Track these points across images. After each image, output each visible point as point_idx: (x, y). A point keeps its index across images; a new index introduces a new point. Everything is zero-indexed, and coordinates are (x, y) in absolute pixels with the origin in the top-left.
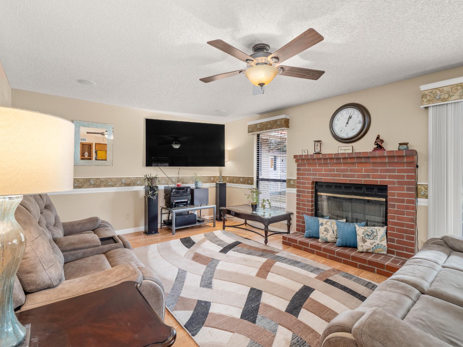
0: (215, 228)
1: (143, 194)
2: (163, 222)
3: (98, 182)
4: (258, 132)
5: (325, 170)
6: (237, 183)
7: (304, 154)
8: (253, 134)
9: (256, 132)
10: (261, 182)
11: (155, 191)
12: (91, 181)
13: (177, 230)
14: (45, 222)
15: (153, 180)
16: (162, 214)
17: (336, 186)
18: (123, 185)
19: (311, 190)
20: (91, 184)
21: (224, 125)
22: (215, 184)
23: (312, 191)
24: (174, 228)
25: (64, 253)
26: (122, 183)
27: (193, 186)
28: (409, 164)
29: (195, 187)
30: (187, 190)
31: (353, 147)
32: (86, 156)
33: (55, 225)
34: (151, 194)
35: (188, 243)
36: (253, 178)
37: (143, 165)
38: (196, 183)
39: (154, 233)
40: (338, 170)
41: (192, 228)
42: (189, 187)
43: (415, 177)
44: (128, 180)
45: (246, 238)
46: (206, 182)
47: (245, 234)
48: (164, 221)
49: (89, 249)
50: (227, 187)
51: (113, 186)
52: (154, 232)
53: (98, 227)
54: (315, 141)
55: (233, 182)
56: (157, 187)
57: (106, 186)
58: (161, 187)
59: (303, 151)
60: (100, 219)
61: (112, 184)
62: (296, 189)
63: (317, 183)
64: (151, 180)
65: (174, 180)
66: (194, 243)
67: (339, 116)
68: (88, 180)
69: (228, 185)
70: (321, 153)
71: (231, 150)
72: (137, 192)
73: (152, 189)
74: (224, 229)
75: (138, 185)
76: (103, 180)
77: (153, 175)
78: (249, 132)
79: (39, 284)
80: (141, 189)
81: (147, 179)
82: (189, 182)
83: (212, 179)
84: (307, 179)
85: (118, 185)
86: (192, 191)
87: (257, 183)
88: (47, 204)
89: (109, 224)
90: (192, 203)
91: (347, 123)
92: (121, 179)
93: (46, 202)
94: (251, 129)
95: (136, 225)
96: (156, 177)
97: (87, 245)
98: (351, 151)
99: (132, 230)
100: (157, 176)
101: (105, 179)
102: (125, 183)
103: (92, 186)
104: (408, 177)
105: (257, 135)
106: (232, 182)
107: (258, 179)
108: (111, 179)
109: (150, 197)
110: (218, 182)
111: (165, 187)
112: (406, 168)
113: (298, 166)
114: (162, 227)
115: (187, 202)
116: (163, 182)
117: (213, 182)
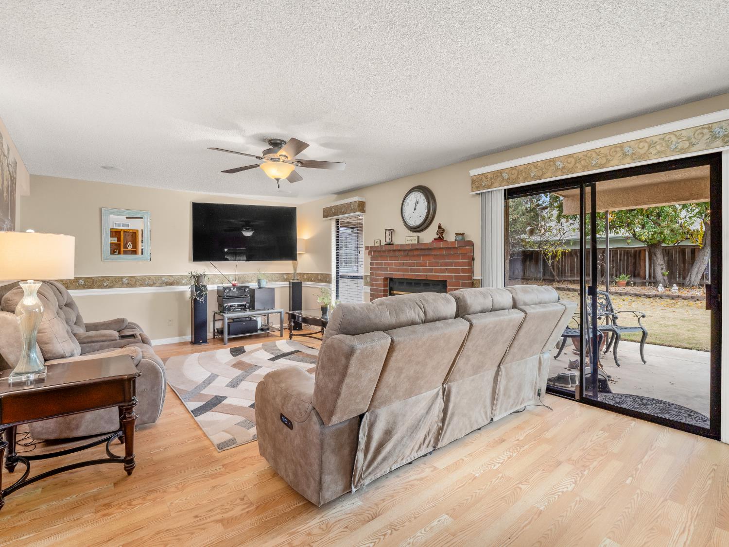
0: (282, 338)
1: (188, 295)
2: (216, 331)
3: (133, 280)
4: (337, 217)
5: (396, 264)
6: (314, 281)
7: (376, 245)
8: (330, 219)
9: (335, 217)
10: (341, 281)
11: (202, 291)
12: (124, 280)
13: (230, 340)
14: (65, 317)
15: (200, 279)
16: (215, 320)
17: (408, 283)
18: (164, 284)
19: (383, 288)
20: (124, 283)
21: (295, 208)
22: (288, 282)
23: (384, 290)
24: (226, 336)
25: (82, 345)
26: (163, 282)
27: (253, 285)
28: (464, 256)
29: (258, 286)
30: (245, 290)
31: (418, 237)
32: (130, 248)
33: (75, 324)
34: (197, 294)
35: (236, 352)
36: (331, 275)
37: (189, 260)
38: (259, 281)
39: (201, 343)
40: (406, 264)
41: (250, 337)
42: (248, 287)
43: (471, 271)
44: (170, 278)
45: (309, 347)
46: (276, 281)
47: (313, 344)
48: (217, 329)
49: (106, 343)
50: (304, 286)
51: (151, 285)
52: (201, 341)
53: (125, 329)
54: (386, 230)
55: (311, 281)
56: (205, 286)
57: (143, 285)
58: (212, 287)
59: (375, 241)
60: (127, 320)
61: (150, 283)
62: (369, 288)
63: (391, 279)
64: (198, 278)
65: (231, 278)
66: (245, 352)
67: (408, 200)
68: (121, 279)
69: (304, 284)
70: (393, 244)
71: (307, 240)
72: (182, 294)
73: (199, 289)
74: (291, 339)
75: (183, 284)
76: (139, 278)
77: (200, 272)
78: (325, 216)
79: (55, 354)
80: (187, 289)
81: (193, 277)
82: (252, 280)
83: (285, 277)
84: (379, 275)
85: (157, 284)
86: (252, 292)
87: (337, 281)
88: (68, 302)
89: (138, 326)
90: (252, 307)
91: (415, 209)
92: (161, 277)
93: (67, 300)
94: (328, 213)
95: (181, 333)
96: (204, 275)
97: (104, 338)
98: (416, 242)
99: (176, 340)
100: (205, 273)
101: (142, 277)
102: (166, 282)
103: (125, 286)
104: (464, 271)
105: (336, 220)
106: (310, 279)
107: (339, 277)
108: (149, 278)
109: (195, 298)
110: (291, 281)
111: (218, 287)
112: (461, 261)
113: (372, 259)
114: (216, 337)
115: (245, 305)
116: (217, 281)
117: (286, 280)
